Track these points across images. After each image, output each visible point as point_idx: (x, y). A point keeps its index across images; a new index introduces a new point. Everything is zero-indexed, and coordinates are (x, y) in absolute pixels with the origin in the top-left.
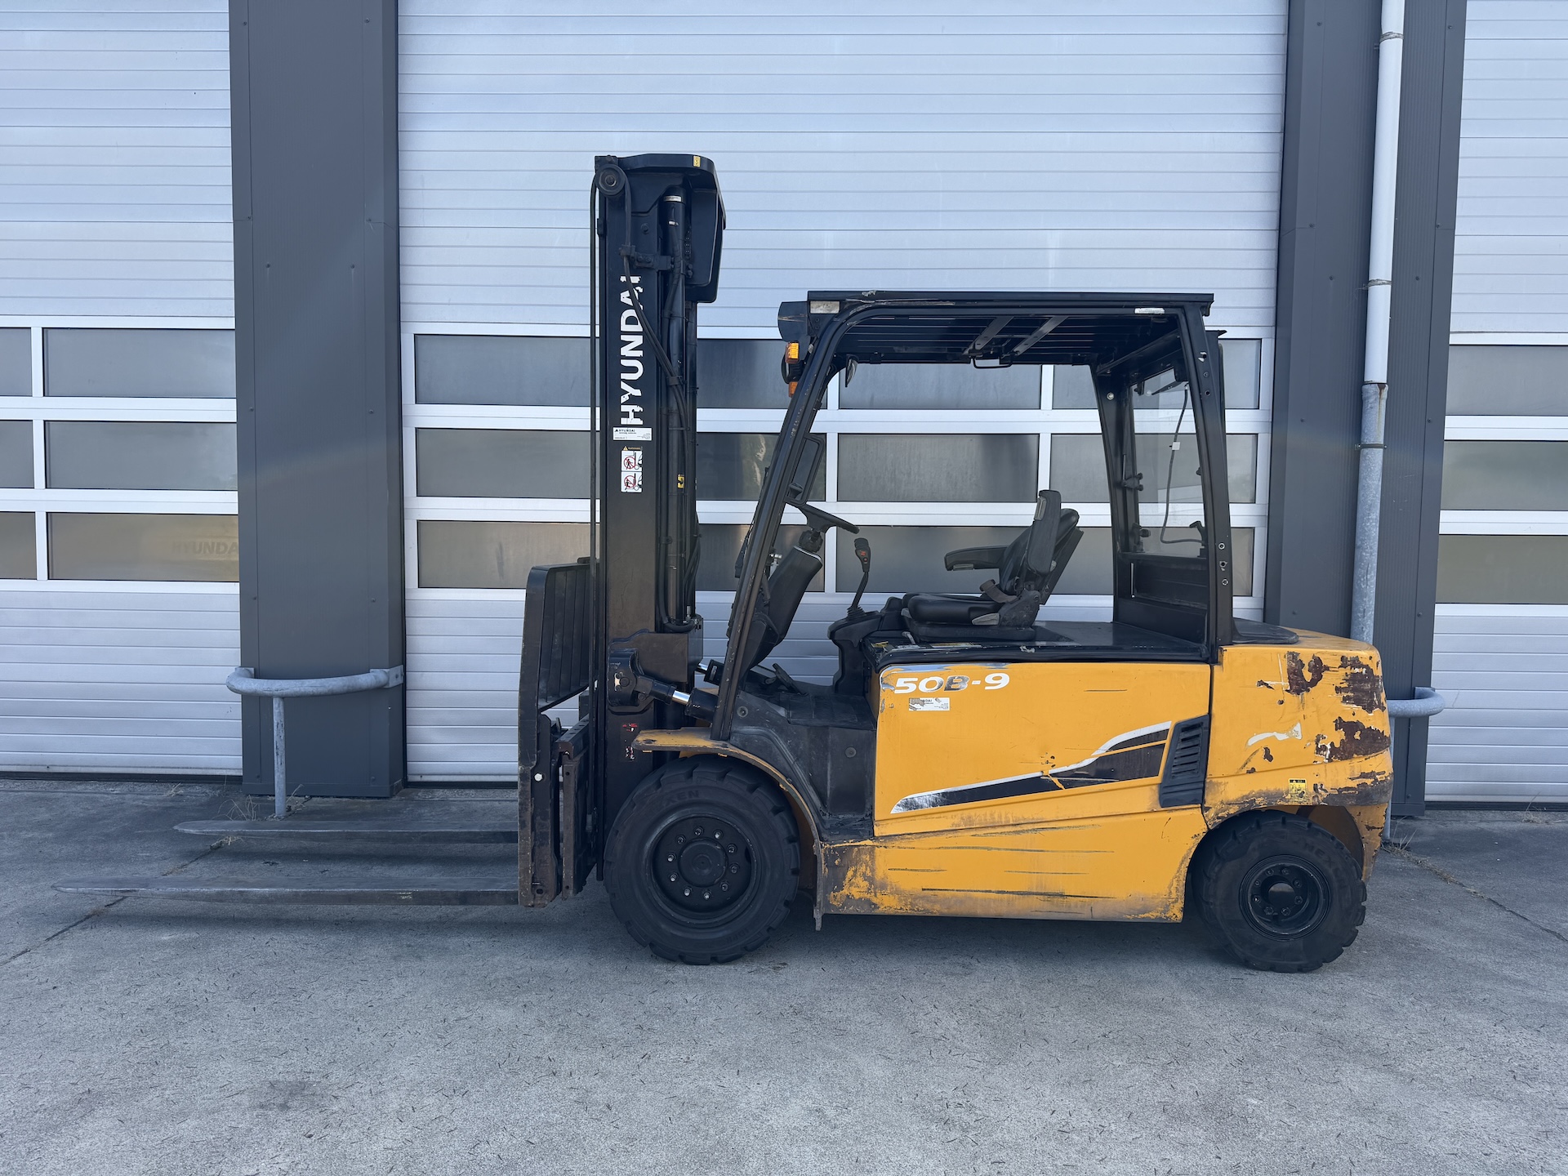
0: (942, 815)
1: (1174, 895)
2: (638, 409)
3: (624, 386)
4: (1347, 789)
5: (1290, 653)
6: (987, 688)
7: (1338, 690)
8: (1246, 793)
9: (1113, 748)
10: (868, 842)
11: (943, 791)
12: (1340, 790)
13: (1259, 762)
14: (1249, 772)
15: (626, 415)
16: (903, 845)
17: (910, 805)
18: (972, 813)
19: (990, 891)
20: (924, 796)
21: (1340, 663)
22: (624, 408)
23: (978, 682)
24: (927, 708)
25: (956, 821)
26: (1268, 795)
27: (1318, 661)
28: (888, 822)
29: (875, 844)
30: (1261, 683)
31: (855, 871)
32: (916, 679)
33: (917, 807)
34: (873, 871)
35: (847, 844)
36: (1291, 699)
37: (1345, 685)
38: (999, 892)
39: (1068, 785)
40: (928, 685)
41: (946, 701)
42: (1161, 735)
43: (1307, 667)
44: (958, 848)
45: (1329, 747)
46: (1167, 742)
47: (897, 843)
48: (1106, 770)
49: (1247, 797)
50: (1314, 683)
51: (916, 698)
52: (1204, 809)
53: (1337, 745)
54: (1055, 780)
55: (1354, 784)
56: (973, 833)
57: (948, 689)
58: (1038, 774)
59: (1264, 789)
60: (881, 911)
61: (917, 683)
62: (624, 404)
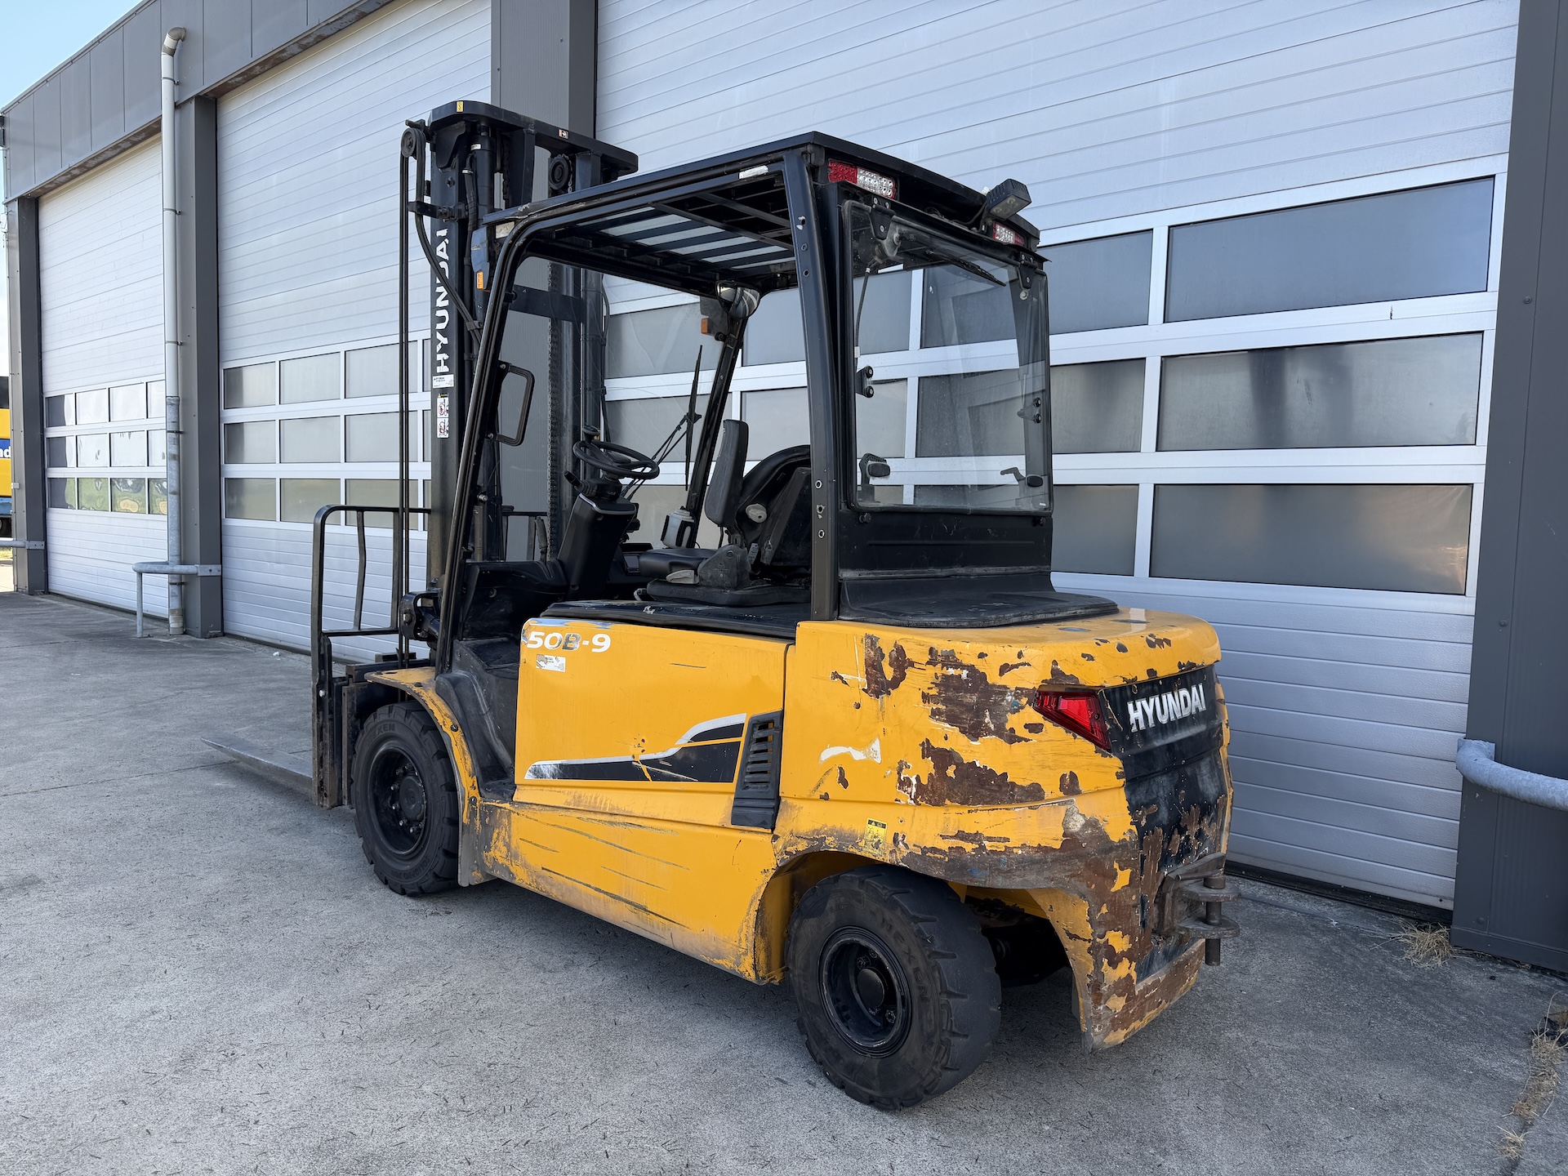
0: (563, 789)
1: (743, 945)
2: (445, 357)
3: (438, 336)
4: (934, 850)
5: (868, 637)
6: (594, 650)
7: (926, 698)
8: (818, 826)
9: (695, 739)
10: (507, 805)
11: (559, 762)
13: (832, 786)
14: (821, 798)
15: (440, 363)
16: (529, 816)
17: (537, 773)
18: (583, 792)
19: (590, 886)
20: (548, 765)
21: (927, 658)
22: (439, 357)
23: (586, 643)
24: (549, 667)
25: (570, 798)
26: (841, 836)
27: (900, 651)
28: (524, 787)
29: (512, 809)
30: (836, 676)
31: (498, 834)
32: (543, 634)
33: (543, 776)
34: (509, 837)
35: (494, 804)
36: (867, 701)
37: (934, 692)
38: (597, 889)
39: (656, 777)
40: (553, 641)
41: (562, 660)
42: (735, 730)
43: (887, 657)
44: (568, 829)
45: (914, 782)
46: (742, 740)
48: (688, 765)
49: (818, 832)
50: (896, 683)
51: (542, 653)
52: (775, 838)
53: (924, 781)
54: (644, 768)
56: (579, 815)
57: (565, 647)
58: (630, 758)
59: (838, 826)
60: (516, 882)
61: (543, 638)
62: (439, 353)
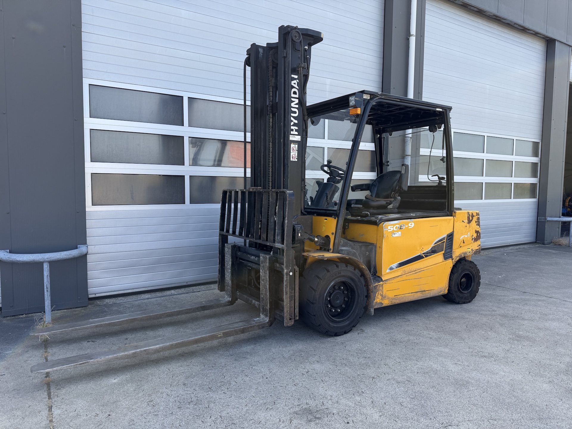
0: (398, 271)
1: (446, 286)
2: (296, 128)
3: (292, 119)
4: (477, 249)
5: (468, 212)
6: (409, 228)
7: (476, 222)
8: (460, 253)
9: (435, 244)
10: (381, 283)
11: (399, 263)
12: (476, 250)
13: (462, 244)
14: (460, 247)
15: (292, 130)
16: (390, 282)
17: (391, 269)
18: (405, 269)
19: (409, 293)
20: (394, 265)
21: (476, 214)
22: (292, 128)
23: (407, 226)
24: (396, 235)
25: (402, 272)
26: (463, 254)
27: (472, 214)
28: (385, 275)
29: (383, 283)
30: (463, 221)
31: (378, 293)
32: (393, 226)
33: (393, 269)
34: (382, 292)
35: (376, 284)
36: (468, 225)
37: (477, 221)
38: (411, 293)
39: (426, 256)
40: (396, 228)
41: (400, 233)
42: (444, 239)
43: (471, 216)
44: (403, 281)
45: (474, 238)
46: (445, 240)
47: (389, 282)
48: (433, 251)
49: (460, 254)
50: (472, 221)
51: (393, 232)
52: (452, 259)
53: (475, 238)
54: (423, 255)
55: (478, 248)
56: (406, 275)
57: (400, 229)
58: (420, 254)
59: (464, 251)
60: (384, 305)
61: (393, 227)
62: (292, 126)
